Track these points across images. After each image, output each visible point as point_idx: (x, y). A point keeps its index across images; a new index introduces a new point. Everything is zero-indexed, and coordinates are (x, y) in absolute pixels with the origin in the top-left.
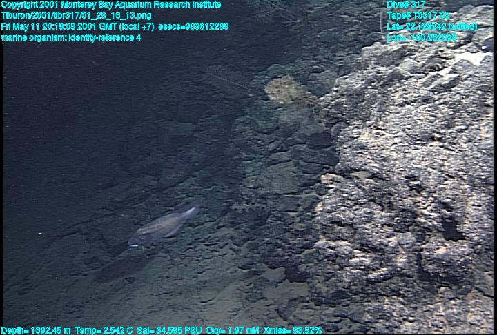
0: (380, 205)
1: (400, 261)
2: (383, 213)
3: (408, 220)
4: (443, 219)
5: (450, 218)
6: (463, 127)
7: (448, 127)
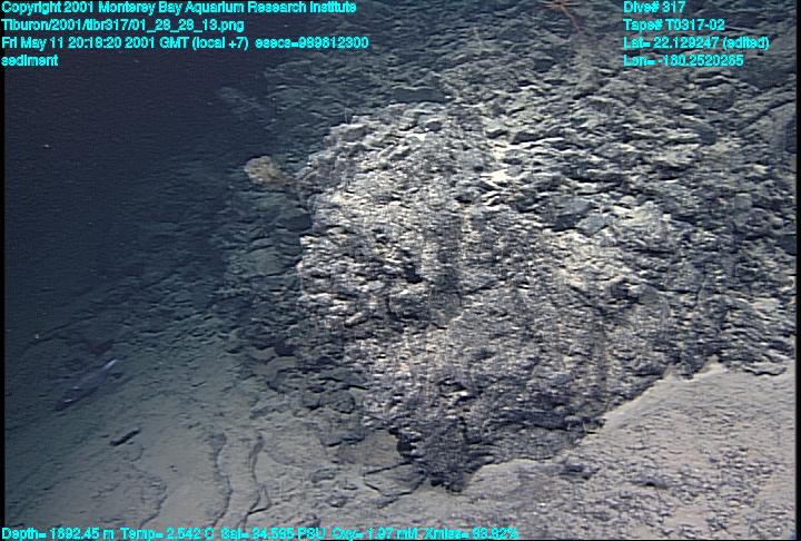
0: (353, 257)
1: (372, 304)
2: (357, 265)
3: (376, 269)
4: (404, 265)
5: (411, 264)
6: (416, 189)
7: (404, 188)
